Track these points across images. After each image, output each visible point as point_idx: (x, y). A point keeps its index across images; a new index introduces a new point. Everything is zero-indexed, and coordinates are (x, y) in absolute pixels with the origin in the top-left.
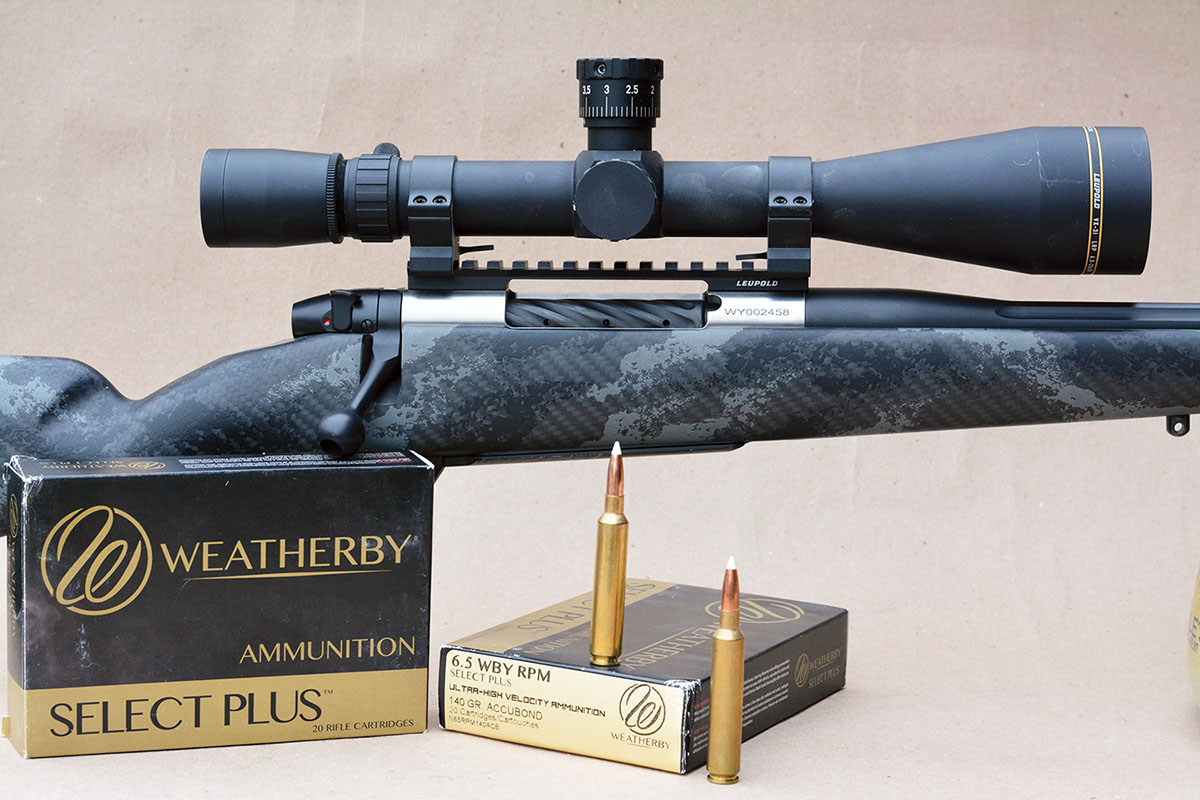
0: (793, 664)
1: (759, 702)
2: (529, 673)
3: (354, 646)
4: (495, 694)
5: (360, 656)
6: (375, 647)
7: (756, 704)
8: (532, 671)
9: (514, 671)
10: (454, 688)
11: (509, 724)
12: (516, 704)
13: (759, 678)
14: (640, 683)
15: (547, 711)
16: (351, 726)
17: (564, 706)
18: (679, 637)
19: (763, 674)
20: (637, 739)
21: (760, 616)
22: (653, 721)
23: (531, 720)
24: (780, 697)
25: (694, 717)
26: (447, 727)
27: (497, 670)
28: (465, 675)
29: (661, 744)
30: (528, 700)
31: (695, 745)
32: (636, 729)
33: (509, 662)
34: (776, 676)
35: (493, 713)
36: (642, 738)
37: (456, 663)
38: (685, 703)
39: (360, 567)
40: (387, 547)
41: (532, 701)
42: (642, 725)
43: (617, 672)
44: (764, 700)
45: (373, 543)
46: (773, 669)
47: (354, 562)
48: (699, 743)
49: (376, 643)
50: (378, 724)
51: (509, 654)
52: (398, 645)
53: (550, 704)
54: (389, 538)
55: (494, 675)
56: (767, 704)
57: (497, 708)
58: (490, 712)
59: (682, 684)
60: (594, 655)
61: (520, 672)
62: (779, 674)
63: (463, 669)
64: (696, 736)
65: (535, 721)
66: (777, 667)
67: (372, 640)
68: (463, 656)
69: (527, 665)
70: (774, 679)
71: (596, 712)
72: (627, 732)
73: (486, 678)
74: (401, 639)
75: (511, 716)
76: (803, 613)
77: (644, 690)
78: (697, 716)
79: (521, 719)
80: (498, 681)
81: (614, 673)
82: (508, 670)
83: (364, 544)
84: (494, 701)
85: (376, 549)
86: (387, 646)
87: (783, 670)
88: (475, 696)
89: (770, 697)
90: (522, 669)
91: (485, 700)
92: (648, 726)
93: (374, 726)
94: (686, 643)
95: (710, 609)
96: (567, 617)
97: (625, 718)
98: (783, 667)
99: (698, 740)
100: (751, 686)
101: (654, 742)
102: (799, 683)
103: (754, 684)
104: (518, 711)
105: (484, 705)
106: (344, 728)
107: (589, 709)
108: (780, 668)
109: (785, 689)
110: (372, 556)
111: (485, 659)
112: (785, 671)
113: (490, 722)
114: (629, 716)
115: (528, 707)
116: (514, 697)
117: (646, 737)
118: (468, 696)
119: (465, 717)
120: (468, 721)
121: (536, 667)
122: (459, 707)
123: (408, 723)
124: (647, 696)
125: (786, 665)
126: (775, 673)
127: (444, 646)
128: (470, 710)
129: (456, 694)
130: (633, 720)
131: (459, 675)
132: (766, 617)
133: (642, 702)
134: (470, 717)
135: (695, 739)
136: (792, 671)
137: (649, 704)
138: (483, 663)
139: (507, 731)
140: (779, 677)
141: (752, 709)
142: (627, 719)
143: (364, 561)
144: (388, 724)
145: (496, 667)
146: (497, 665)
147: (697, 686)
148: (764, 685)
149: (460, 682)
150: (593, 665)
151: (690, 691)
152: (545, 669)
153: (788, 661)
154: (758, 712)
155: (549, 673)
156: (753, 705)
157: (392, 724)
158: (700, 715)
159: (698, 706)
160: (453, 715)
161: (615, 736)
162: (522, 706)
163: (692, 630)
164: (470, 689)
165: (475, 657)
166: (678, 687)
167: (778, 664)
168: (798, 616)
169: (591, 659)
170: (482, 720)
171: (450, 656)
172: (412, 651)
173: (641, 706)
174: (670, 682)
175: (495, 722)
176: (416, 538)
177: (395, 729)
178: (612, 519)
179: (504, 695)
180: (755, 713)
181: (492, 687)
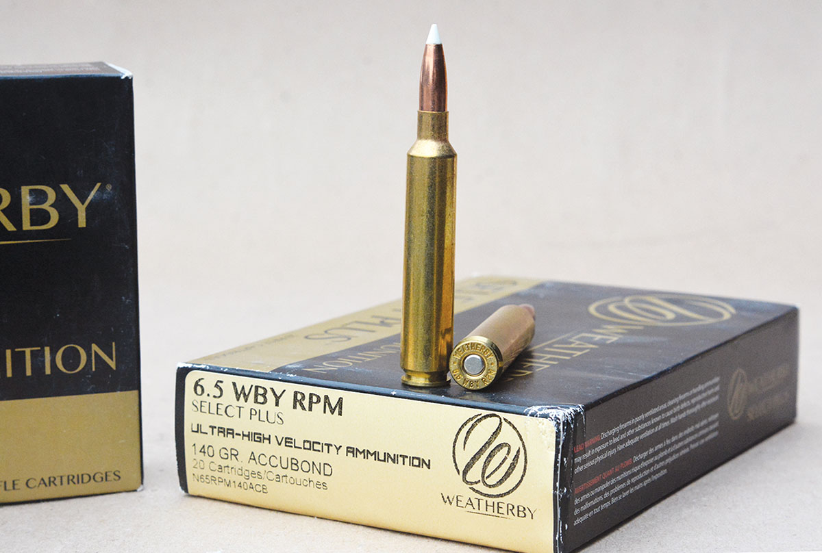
0: (724, 384)
1: (677, 442)
2: (311, 403)
3: (18, 360)
4: (259, 438)
5: (29, 373)
6: (54, 360)
7: (672, 444)
8: (315, 399)
9: (287, 400)
10: (198, 430)
11: (282, 484)
12: (292, 452)
13: (675, 405)
14: (485, 413)
15: (339, 461)
16: (21, 484)
17: (366, 453)
18: (550, 346)
19: (681, 397)
20: (483, 504)
21: (670, 316)
22: (507, 475)
23: (316, 477)
24: (708, 434)
25: (574, 466)
26: (191, 491)
27: (261, 399)
28: (213, 410)
29: (521, 512)
30: (311, 445)
31: (577, 512)
32: (478, 487)
33: (279, 387)
34: (700, 402)
35: (258, 468)
36: (490, 503)
37: (199, 389)
38: (557, 443)
39: (20, 233)
40: (62, 203)
41: (317, 447)
42: (490, 481)
43: (447, 395)
44: (684, 438)
45: (40, 197)
46: (695, 391)
47: (10, 227)
48: (583, 508)
49: (53, 354)
50: (65, 480)
51: (280, 374)
52: (89, 356)
53: (343, 450)
54: (66, 188)
55: (257, 407)
56: (688, 445)
57: (263, 460)
58: (253, 467)
59: (553, 413)
60: (406, 370)
61: (297, 401)
62: (705, 399)
63: (211, 399)
64: (579, 496)
65: (322, 478)
66: (701, 388)
67: (47, 350)
68: (209, 379)
69: (307, 390)
70: (698, 407)
71: (416, 462)
72: (466, 493)
73: (245, 412)
74: (94, 347)
75: (284, 472)
76: (733, 311)
77: (492, 423)
78: (580, 464)
79: (300, 475)
80: (263, 417)
81: (443, 398)
82: (277, 398)
83: (26, 198)
84: (258, 448)
85: (46, 206)
86: (71, 359)
87: (710, 392)
88: (229, 442)
89: (691, 434)
90: (299, 397)
91: (246, 447)
92: (501, 482)
93: (58, 481)
94: (560, 354)
95: (597, 309)
96: (383, 323)
97: (461, 469)
98: (709, 388)
99: (582, 504)
100: (663, 416)
101: (510, 508)
102: (734, 413)
103: (668, 414)
104: (294, 464)
105: (244, 456)
106: (10, 486)
107: (404, 457)
108: (705, 390)
109: (713, 422)
110: (39, 217)
111: (242, 382)
112: (714, 394)
113: (255, 481)
114: (469, 466)
115: (311, 456)
116: (288, 441)
117: (497, 500)
118: (219, 441)
119: (217, 475)
120: (221, 481)
121: (322, 392)
122: (207, 459)
123: (111, 477)
124: (496, 433)
125: (715, 385)
126: (699, 398)
127: (182, 365)
128: (224, 463)
129: (200, 440)
130: (474, 474)
131: (205, 409)
132: (679, 318)
133: (488, 443)
134: (224, 475)
135: (577, 501)
136: (723, 394)
137: (500, 446)
138: (239, 391)
139: (280, 494)
140: (704, 404)
141: (665, 453)
142: (465, 473)
143: (27, 226)
144: (80, 479)
145: (260, 395)
146: (261, 391)
147: (577, 414)
148: (683, 415)
149: (206, 420)
150: (406, 386)
151: (566, 423)
152: (334, 395)
153: (717, 380)
154: (675, 457)
155: (340, 401)
156: (667, 447)
157: (86, 478)
158: (584, 462)
159: (579, 448)
160: (199, 472)
161: (447, 500)
162: (301, 455)
163: (570, 337)
164: (221, 430)
165: (228, 380)
166: (545, 416)
167: (703, 383)
168: (727, 316)
169: (404, 377)
170: (242, 479)
171: (190, 380)
172: (112, 364)
173: (489, 449)
174: (534, 409)
175: (261, 482)
176: (109, 187)
177: (92, 487)
178: (430, 149)
179: (273, 439)
180: (669, 460)
181: (255, 426)
